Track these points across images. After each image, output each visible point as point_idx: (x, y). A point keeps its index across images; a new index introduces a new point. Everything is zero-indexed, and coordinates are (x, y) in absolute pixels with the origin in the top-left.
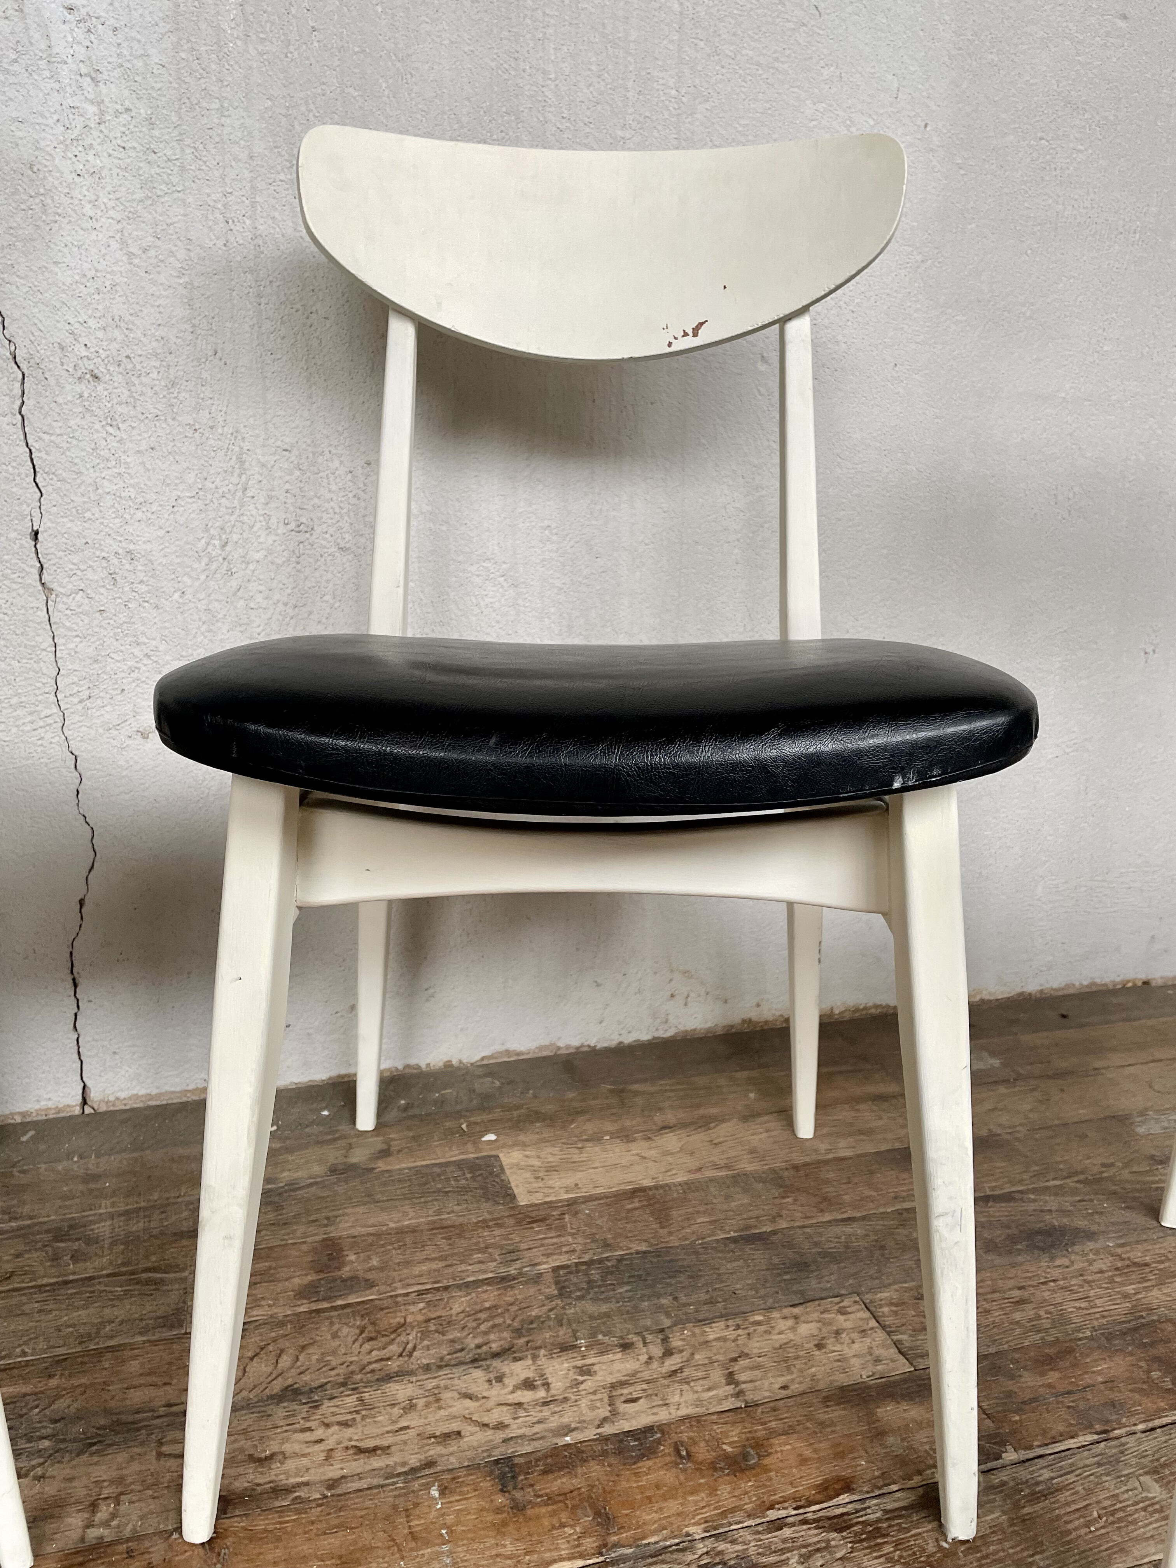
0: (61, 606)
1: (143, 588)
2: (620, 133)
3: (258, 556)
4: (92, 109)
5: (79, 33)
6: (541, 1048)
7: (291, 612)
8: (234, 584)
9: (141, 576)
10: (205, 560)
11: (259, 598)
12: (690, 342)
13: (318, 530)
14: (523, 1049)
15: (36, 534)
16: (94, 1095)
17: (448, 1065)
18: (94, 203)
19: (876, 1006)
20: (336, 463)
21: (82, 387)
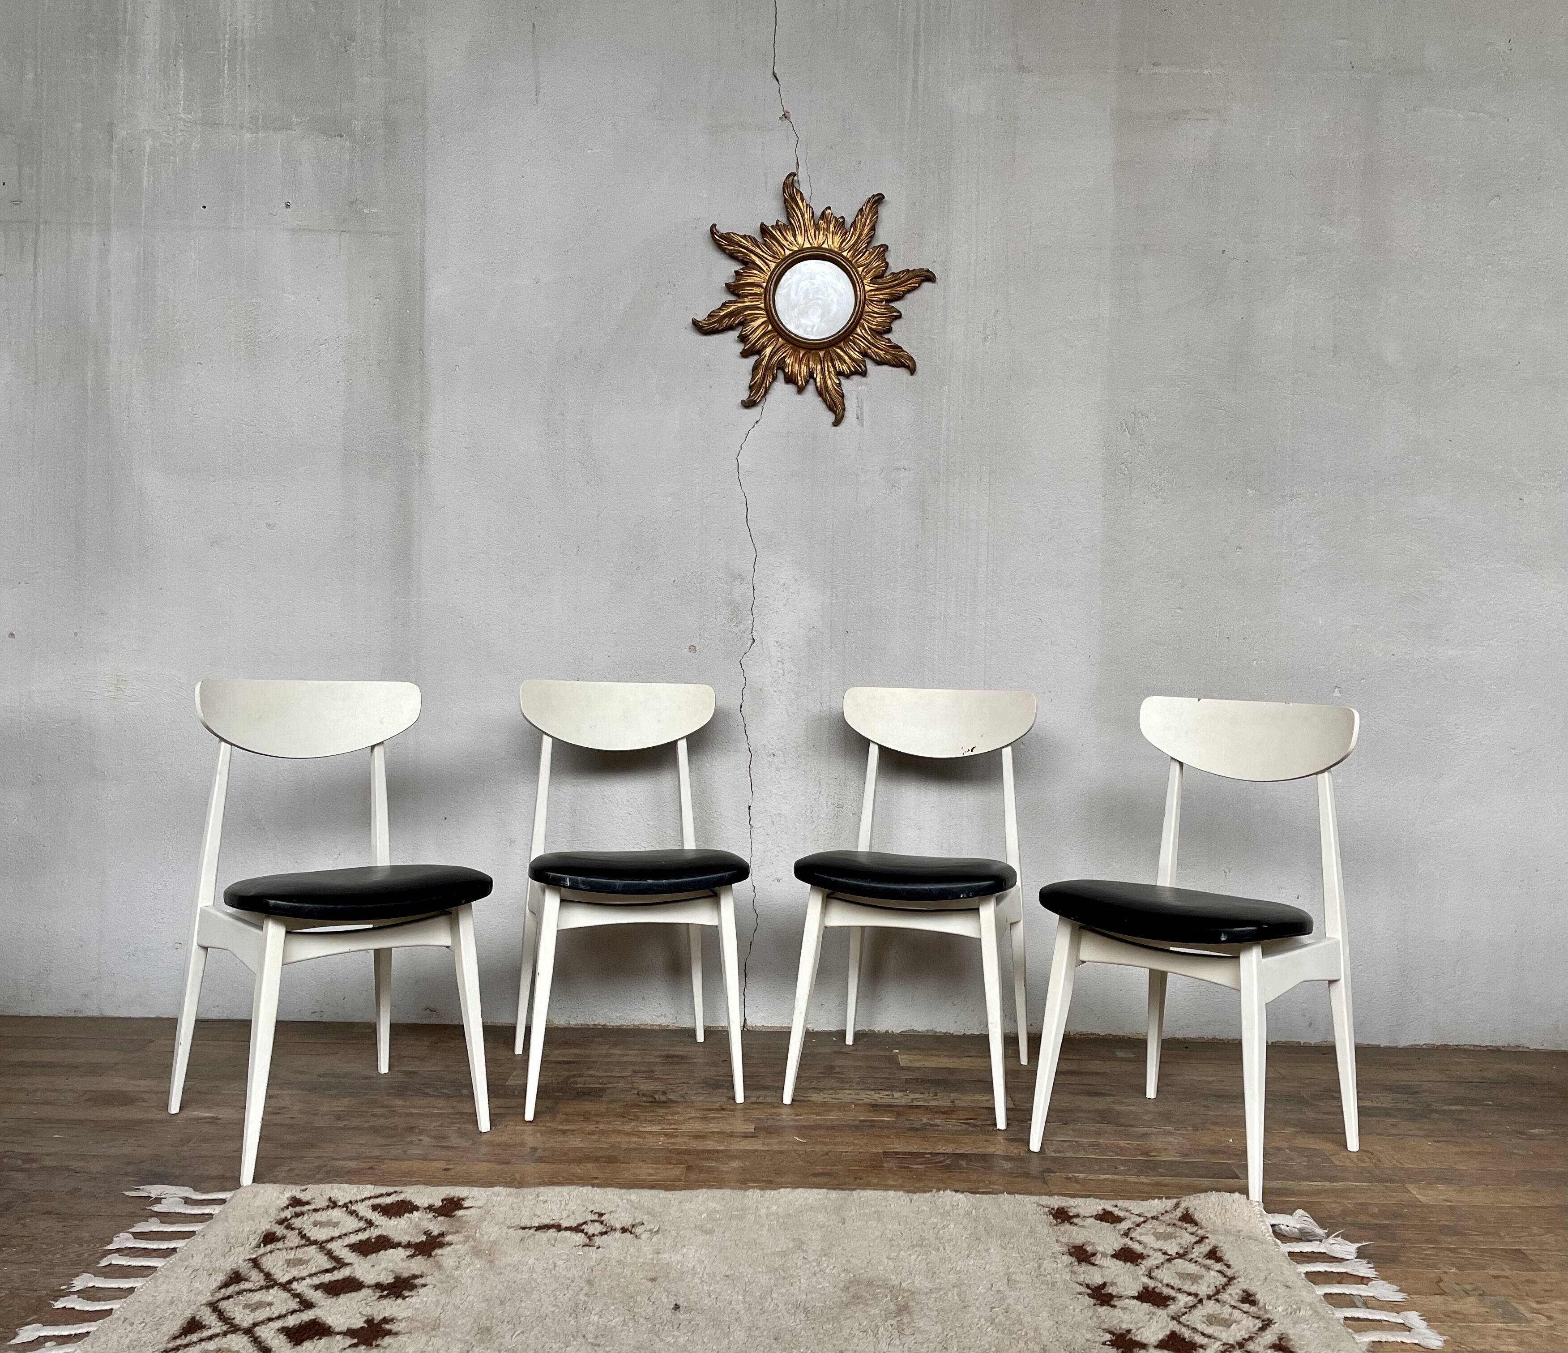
0: (755, 832)
1: (783, 827)
2: (962, 667)
3: (823, 816)
4: (781, 671)
5: (779, 649)
6: (928, 1031)
7: (833, 837)
8: (814, 826)
9: (782, 822)
10: (804, 817)
11: (822, 831)
12: (970, 754)
13: (845, 806)
14: (920, 1030)
15: (749, 807)
16: (748, 1023)
17: (887, 1032)
18: (779, 700)
19: (1093, 1034)
20: (853, 783)
21: (770, 759)
